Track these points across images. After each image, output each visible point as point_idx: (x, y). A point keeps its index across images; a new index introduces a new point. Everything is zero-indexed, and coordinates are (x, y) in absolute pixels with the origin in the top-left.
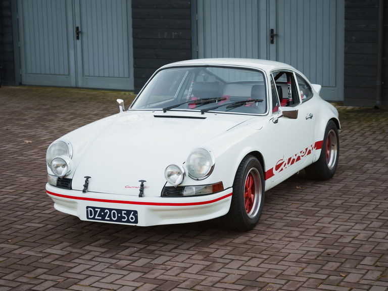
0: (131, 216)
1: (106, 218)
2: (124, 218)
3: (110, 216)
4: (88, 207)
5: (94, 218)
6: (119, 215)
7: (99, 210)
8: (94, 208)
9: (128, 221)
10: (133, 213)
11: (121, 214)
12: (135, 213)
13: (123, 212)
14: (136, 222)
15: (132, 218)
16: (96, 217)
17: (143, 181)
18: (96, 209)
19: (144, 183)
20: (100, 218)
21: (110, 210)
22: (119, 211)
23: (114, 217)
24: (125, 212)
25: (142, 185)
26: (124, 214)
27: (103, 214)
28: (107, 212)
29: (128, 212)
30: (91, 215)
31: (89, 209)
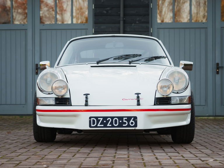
0: (131, 121)
1: (108, 125)
2: (125, 123)
3: (112, 123)
4: (90, 118)
5: (96, 126)
6: (121, 121)
7: (101, 119)
8: (96, 118)
9: (129, 126)
10: (133, 118)
11: (122, 120)
12: (135, 118)
13: (124, 119)
14: (136, 125)
15: (132, 123)
16: (99, 125)
17: (138, 94)
18: (99, 119)
19: (139, 95)
20: (103, 125)
21: (112, 118)
22: (121, 118)
23: (116, 123)
24: (126, 118)
25: (138, 97)
26: (125, 120)
27: (105, 122)
28: (109, 120)
29: (129, 118)
30: (94, 124)
31: (92, 119)
